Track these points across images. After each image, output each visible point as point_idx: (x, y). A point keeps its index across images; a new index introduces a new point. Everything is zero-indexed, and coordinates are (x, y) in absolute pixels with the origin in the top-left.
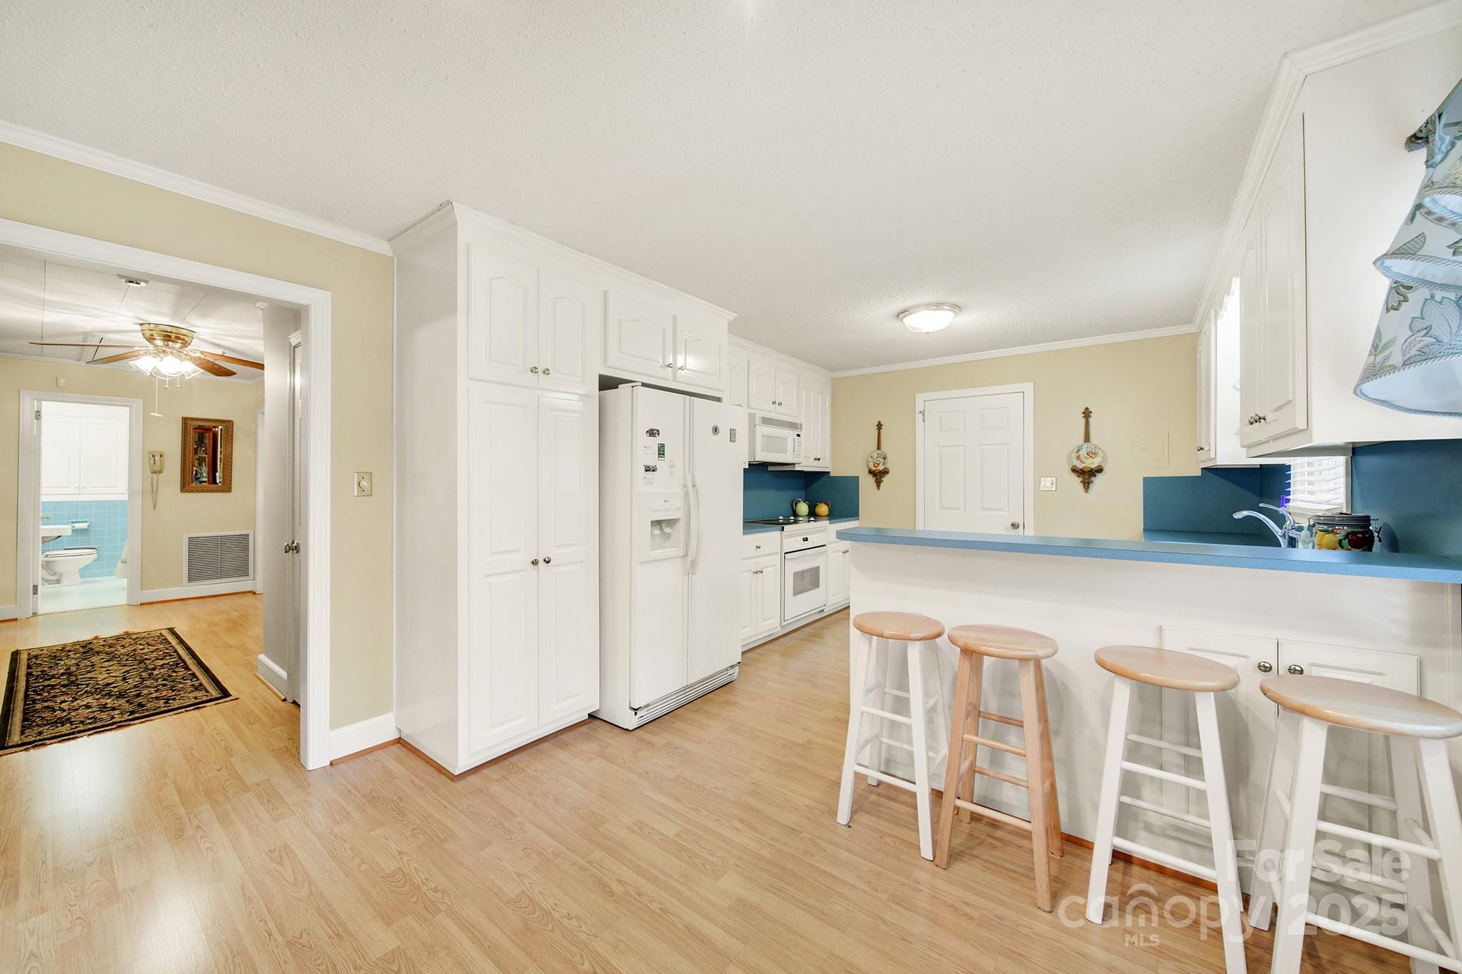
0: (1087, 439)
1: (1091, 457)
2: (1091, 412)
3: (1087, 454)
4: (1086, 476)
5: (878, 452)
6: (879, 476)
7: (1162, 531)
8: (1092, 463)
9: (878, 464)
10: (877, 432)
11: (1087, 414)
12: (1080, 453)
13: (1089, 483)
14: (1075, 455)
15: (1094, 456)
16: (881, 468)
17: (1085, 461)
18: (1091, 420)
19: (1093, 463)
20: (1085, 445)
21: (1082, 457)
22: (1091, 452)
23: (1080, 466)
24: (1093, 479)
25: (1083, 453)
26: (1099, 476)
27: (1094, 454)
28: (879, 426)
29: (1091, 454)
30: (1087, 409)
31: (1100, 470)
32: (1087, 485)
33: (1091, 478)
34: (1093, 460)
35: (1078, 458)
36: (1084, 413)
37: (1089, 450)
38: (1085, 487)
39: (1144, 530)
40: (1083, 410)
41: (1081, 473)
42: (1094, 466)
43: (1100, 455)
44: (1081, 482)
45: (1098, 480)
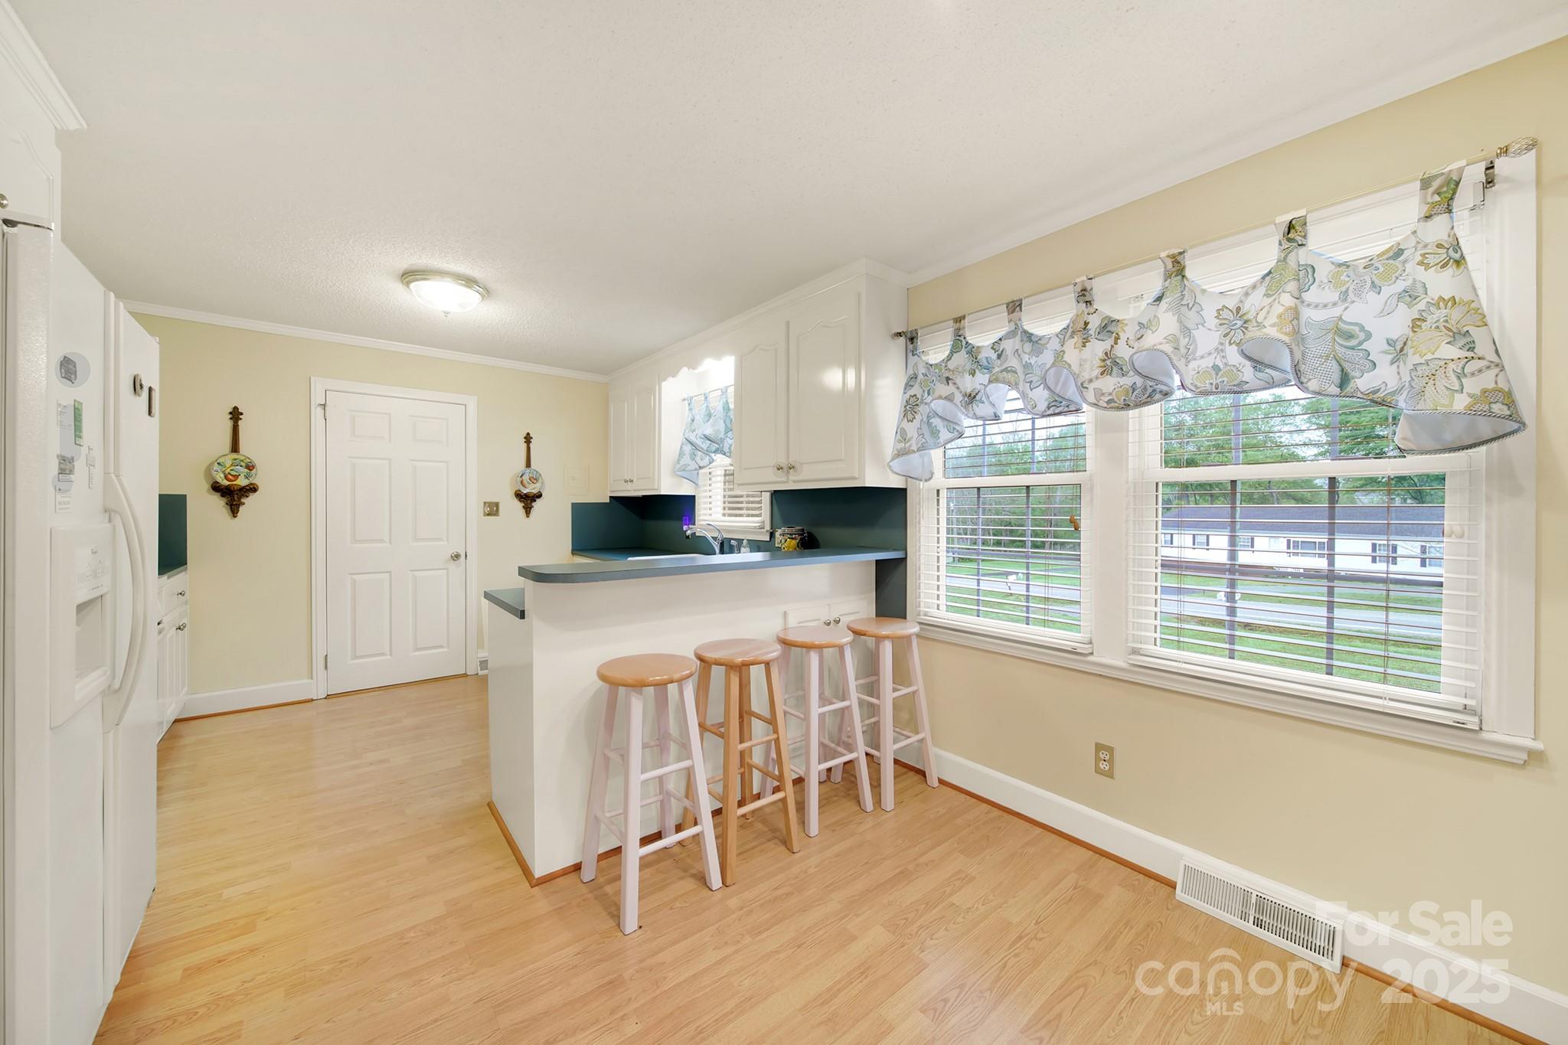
0: (528, 465)
1: (533, 482)
2: (532, 438)
3: (530, 479)
5: (235, 456)
6: (233, 496)
7: (583, 549)
8: (530, 489)
9: (237, 477)
10: (230, 424)
11: (528, 439)
12: (523, 478)
13: (531, 508)
14: (519, 479)
16: (242, 482)
17: (527, 485)
18: (531, 445)
19: (534, 489)
20: (528, 471)
21: (525, 482)
22: (533, 478)
23: (525, 491)
24: (533, 504)
25: (526, 478)
27: (535, 479)
28: (235, 415)
29: (534, 480)
30: (528, 434)
31: (539, 496)
32: (528, 510)
33: (531, 503)
34: (533, 486)
35: (522, 482)
36: (525, 438)
37: (530, 475)
38: (526, 512)
39: (572, 550)
40: (525, 435)
41: (522, 498)
42: (535, 491)
43: (540, 480)
44: (524, 507)
45: (538, 505)
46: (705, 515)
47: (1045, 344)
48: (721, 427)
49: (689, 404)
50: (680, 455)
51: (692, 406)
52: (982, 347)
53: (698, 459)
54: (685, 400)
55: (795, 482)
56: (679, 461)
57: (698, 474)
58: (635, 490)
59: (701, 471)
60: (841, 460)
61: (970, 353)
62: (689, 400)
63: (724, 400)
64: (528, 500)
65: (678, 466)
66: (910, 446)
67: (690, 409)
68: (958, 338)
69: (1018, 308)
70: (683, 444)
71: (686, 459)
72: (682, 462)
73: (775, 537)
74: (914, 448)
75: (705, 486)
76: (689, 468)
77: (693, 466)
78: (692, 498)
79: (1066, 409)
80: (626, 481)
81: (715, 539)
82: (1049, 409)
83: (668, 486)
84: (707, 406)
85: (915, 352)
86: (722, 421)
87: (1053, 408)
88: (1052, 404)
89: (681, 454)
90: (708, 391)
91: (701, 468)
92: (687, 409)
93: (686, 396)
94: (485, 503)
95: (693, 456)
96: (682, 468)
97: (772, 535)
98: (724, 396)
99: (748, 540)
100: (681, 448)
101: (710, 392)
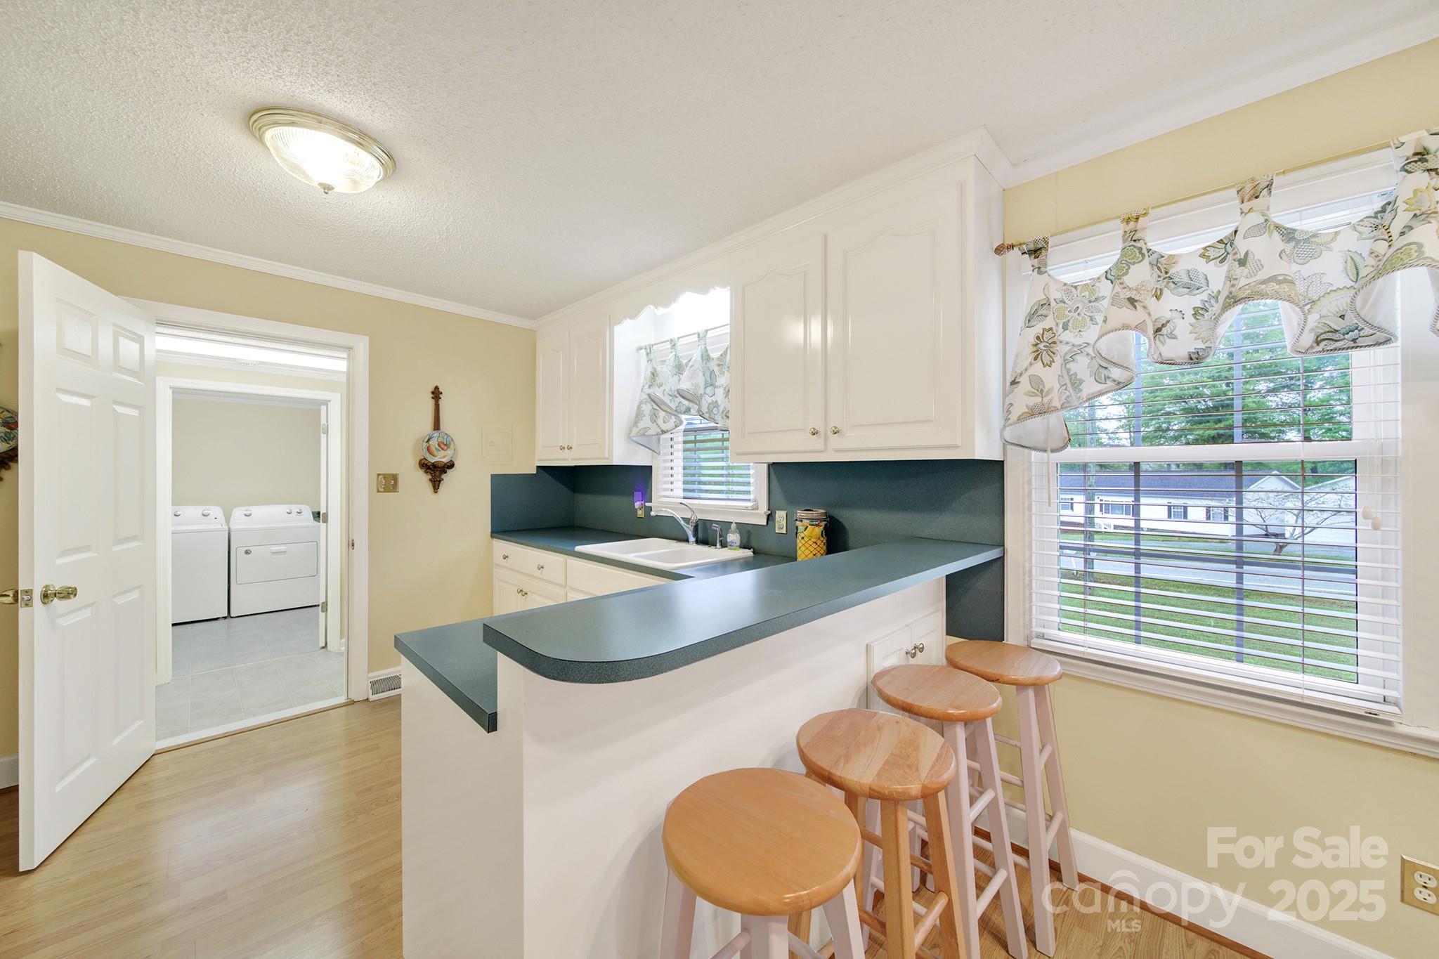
0: (437, 426)
1: (443, 449)
2: (441, 393)
3: (439, 444)
4: (438, 473)
7: (506, 531)
8: (441, 457)
11: (436, 394)
12: (430, 443)
13: (440, 481)
14: (425, 445)
15: (446, 448)
17: (436, 453)
18: (441, 402)
19: (445, 457)
20: (436, 434)
21: (433, 449)
22: (443, 443)
23: (432, 460)
24: (443, 476)
25: (434, 443)
26: (450, 472)
27: (446, 445)
29: (444, 446)
30: (437, 388)
31: (451, 465)
32: (436, 484)
33: (441, 474)
34: (442, 453)
35: (428, 449)
36: (433, 393)
37: (440, 440)
38: (434, 487)
39: (492, 532)
40: (433, 390)
41: (429, 468)
42: (445, 460)
43: (452, 446)
44: (431, 480)
45: (448, 477)
46: (665, 490)
47: (1326, 243)
48: (700, 380)
49: (647, 354)
50: (637, 416)
51: (651, 356)
52: (1180, 256)
53: (660, 421)
54: (641, 349)
55: (837, 451)
56: (635, 424)
57: (659, 440)
58: (573, 459)
59: (663, 436)
60: (929, 421)
61: (1156, 265)
62: (649, 349)
63: (703, 347)
64: (436, 472)
65: (635, 430)
66: (1051, 401)
67: (650, 360)
68: (1133, 243)
69: (1265, 192)
70: (641, 403)
71: (646, 422)
72: (641, 425)
73: (774, 521)
74: (1056, 403)
75: (665, 454)
76: (650, 432)
77: (654, 430)
78: (647, 470)
79: (1352, 344)
80: (562, 448)
81: (687, 520)
82: (1318, 345)
83: (620, 454)
84: (675, 355)
85: (1043, 269)
86: (701, 374)
87: (1325, 343)
88: (1322, 337)
89: (639, 415)
90: (676, 337)
91: (663, 432)
92: (646, 360)
93: (643, 344)
94: (379, 475)
95: (654, 417)
96: (642, 432)
97: (770, 517)
98: (702, 342)
99: (736, 523)
100: (639, 407)
101: (678, 338)
